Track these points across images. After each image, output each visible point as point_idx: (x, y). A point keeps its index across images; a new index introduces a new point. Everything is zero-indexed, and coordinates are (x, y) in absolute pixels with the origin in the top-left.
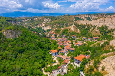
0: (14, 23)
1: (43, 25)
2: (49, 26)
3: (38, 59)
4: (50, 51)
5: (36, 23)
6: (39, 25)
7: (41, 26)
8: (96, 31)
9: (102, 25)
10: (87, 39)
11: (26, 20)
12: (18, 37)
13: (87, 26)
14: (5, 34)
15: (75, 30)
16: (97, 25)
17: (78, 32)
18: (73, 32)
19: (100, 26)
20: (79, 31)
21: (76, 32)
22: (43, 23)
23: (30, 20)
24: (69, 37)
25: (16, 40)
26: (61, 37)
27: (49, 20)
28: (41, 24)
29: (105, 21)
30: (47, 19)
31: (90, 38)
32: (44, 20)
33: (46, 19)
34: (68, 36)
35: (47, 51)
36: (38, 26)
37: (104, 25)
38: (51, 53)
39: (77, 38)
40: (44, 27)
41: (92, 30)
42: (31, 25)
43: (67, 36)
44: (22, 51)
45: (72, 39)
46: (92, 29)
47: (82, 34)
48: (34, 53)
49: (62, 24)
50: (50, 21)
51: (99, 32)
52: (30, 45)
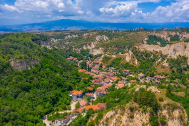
0: (44, 44)
1: (93, 46)
2: (100, 48)
3: (45, 101)
4: (71, 92)
5: (82, 42)
6: (86, 46)
7: (89, 47)
8: (163, 65)
9: (179, 55)
10: (145, 77)
11: (71, 36)
12: (29, 69)
13: (153, 55)
14: (12, 63)
15: (130, 60)
16: (170, 55)
17: (135, 64)
18: (128, 63)
19: (174, 57)
20: (136, 62)
21: (131, 64)
22: (92, 43)
23: (77, 36)
24: (120, 71)
25: (25, 73)
26: (107, 71)
27: (104, 38)
28: (90, 45)
29: (185, 47)
30: (102, 36)
31: (151, 76)
32: (95, 39)
33: (100, 37)
34: (118, 69)
35: (66, 92)
36: (84, 48)
37: (182, 55)
38: (71, 95)
39: (131, 74)
40: (93, 49)
41: (160, 63)
42: (74, 45)
43: (116, 69)
44: (27, 88)
45: (122, 75)
46: (160, 60)
47: (141, 67)
48: (43, 93)
49: (122, 46)
50: (105, 40)
51: (167, 67)
52: (42, 80)
